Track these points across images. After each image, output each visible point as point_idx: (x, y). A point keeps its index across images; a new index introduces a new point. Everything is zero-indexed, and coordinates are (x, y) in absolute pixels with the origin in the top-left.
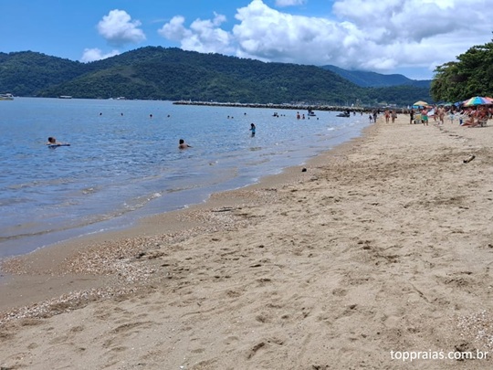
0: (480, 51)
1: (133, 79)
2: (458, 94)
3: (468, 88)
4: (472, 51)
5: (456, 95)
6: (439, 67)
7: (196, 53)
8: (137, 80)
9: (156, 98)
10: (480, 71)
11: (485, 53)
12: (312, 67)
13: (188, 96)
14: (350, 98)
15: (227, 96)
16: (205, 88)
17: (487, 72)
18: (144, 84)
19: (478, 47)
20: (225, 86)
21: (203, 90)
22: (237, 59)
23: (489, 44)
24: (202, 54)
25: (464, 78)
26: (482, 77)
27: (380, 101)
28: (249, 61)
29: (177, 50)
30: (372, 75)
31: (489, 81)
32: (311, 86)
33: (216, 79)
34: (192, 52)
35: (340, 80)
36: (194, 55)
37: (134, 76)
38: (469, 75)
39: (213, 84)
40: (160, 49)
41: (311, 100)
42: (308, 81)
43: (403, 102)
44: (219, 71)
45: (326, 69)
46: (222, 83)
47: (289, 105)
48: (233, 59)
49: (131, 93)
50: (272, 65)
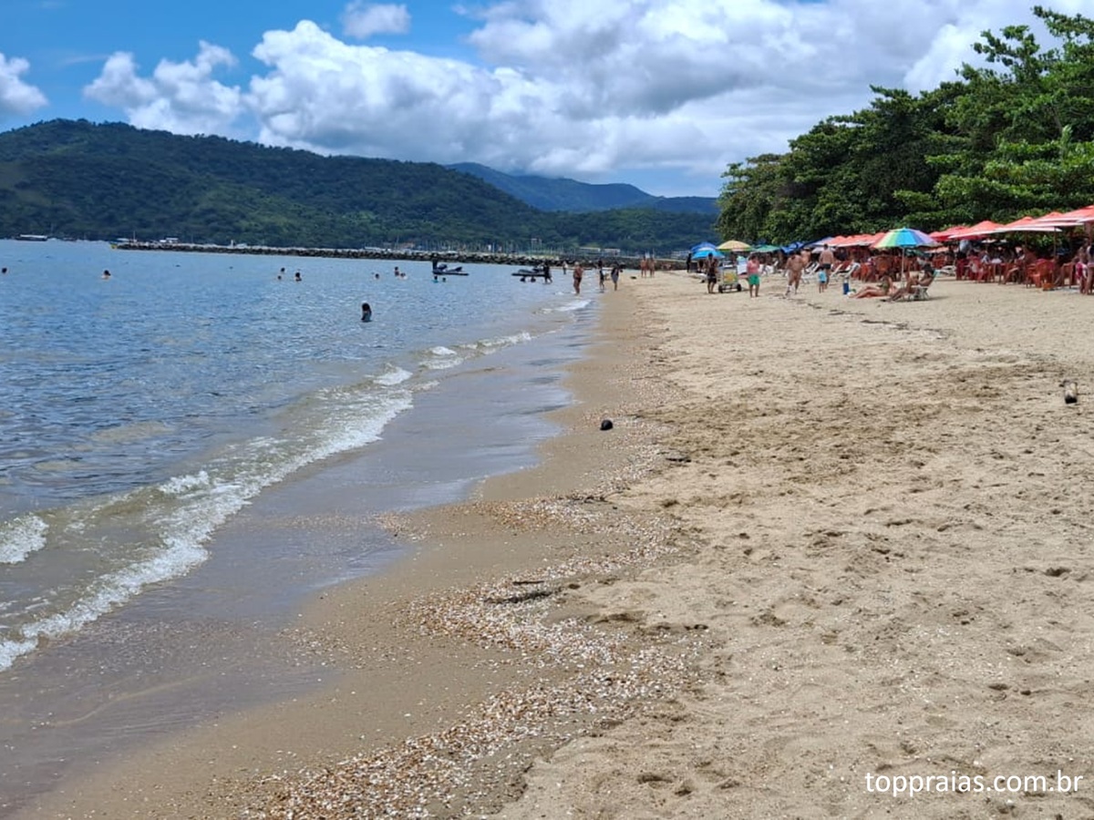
0: (843, 129)
1: (19, 193)
2: (796, 224)
3: (820, 211)
4: (825, 129)
5: (791, 228)
6: (734, 167)
7: (165, 134)
8: (30, 196)
9: (75, 235)
10: (846, 173)
11: (857, 133)
12: (432, 166)
13: (148, 230)
14: (515, 234)
15: (238, 231)
16: (187, 214)
17: (863, 174)
18: (47, 203)
19: (839, 119)
20: (234, 208)
21: (183, 217)
22: (259, 148)
23: (864, 114)
24: (180, 138)
25: (808, 192)
26: (849, 187)
27: (583, 242)
28: (287, 152)
29: (123, 129)
30: (564, 185)
31: (867, 196)
32: (427, 208)
33: (211, 194)
34: (156, 133)
35: (493, 194)
36: (162, 138)
37: (23, 186)
38: (822, 183)
39: (204, 205)
40: (83, 125)
41: (428, 240)
42: (422, 197)
43: (635, 244)
44: (219, 174)
45: (463, 171)
46: (226, 201)
47: (378, 250)
48: (250, 148)
49: (16, 225)
50: (341, 162)
